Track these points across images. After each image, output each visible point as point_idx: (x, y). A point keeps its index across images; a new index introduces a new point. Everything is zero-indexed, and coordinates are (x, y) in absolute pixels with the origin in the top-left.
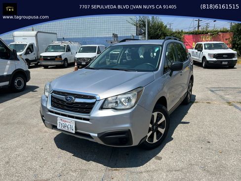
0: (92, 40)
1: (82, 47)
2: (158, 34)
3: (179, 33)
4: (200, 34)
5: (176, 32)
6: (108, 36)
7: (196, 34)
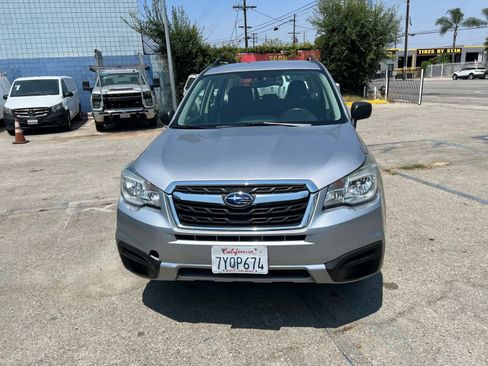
0: (37, 65)
1: (17, 83)
2: (190, 53)
3: (230, 50)
4: (267, 52)
5: (224, 48)
6: (76, 55)
7: (261, 53)
